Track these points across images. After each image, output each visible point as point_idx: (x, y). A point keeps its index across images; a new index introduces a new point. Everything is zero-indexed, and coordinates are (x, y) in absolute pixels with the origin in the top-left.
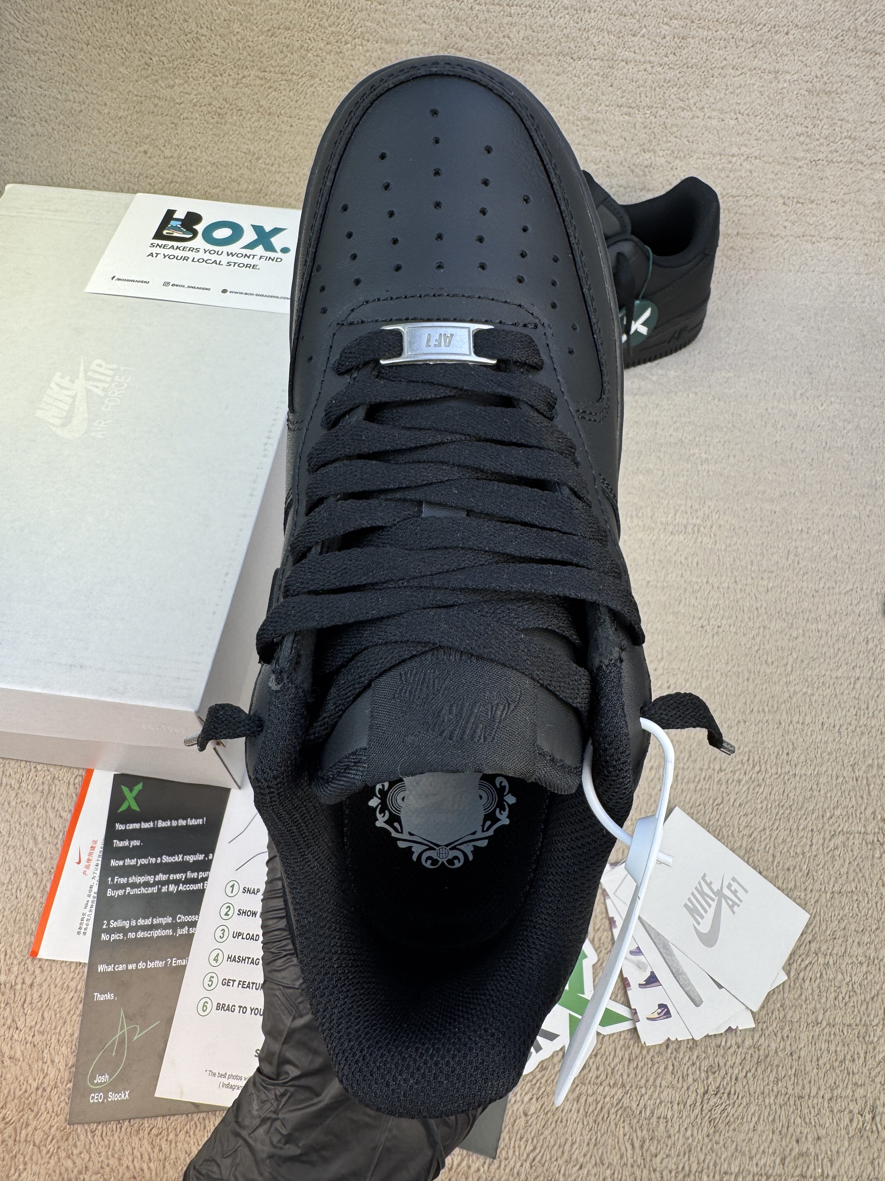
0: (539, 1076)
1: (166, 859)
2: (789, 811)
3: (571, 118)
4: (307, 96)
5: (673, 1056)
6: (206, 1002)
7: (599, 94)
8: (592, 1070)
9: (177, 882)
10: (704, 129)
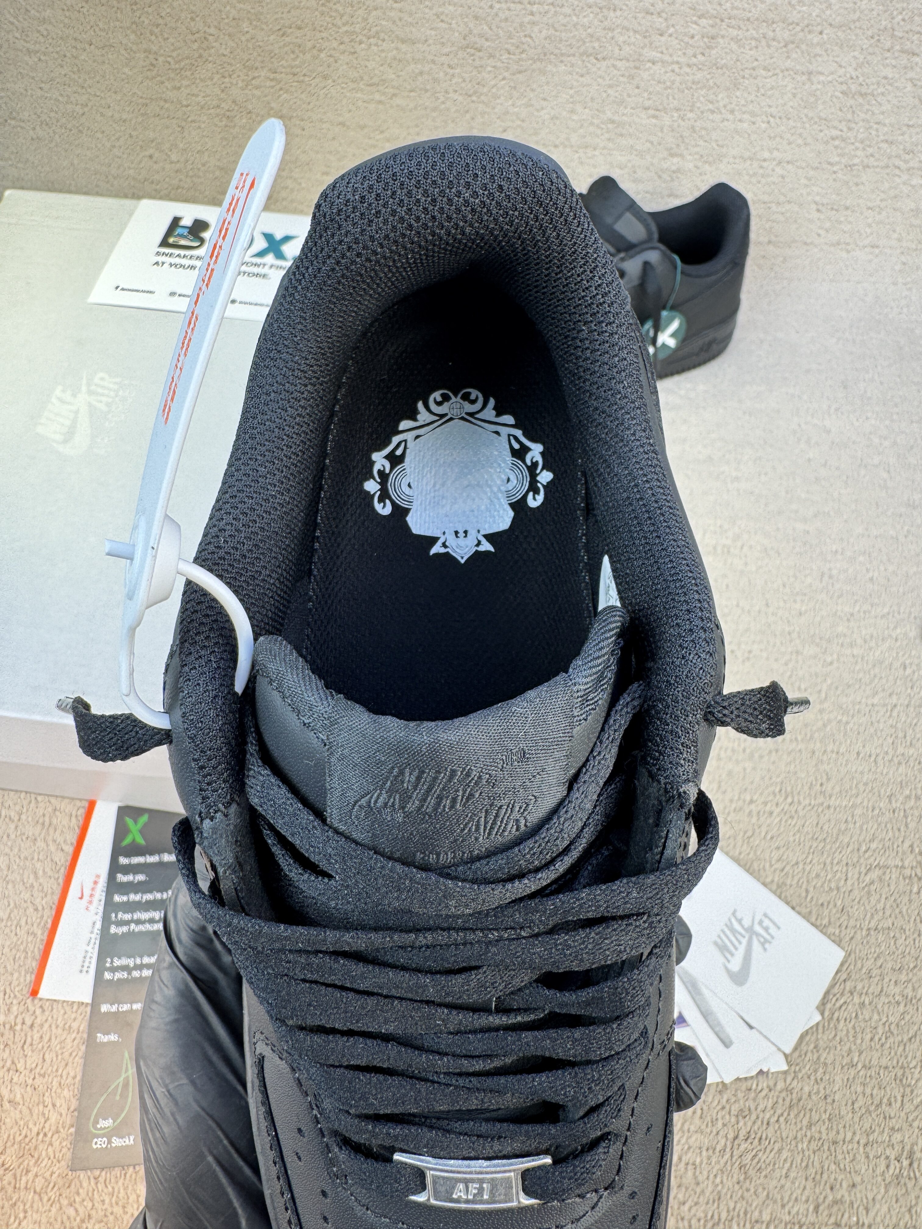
2: (822, 844)
4: (320, 98)
7: (625, 96)
10: (734, 134)
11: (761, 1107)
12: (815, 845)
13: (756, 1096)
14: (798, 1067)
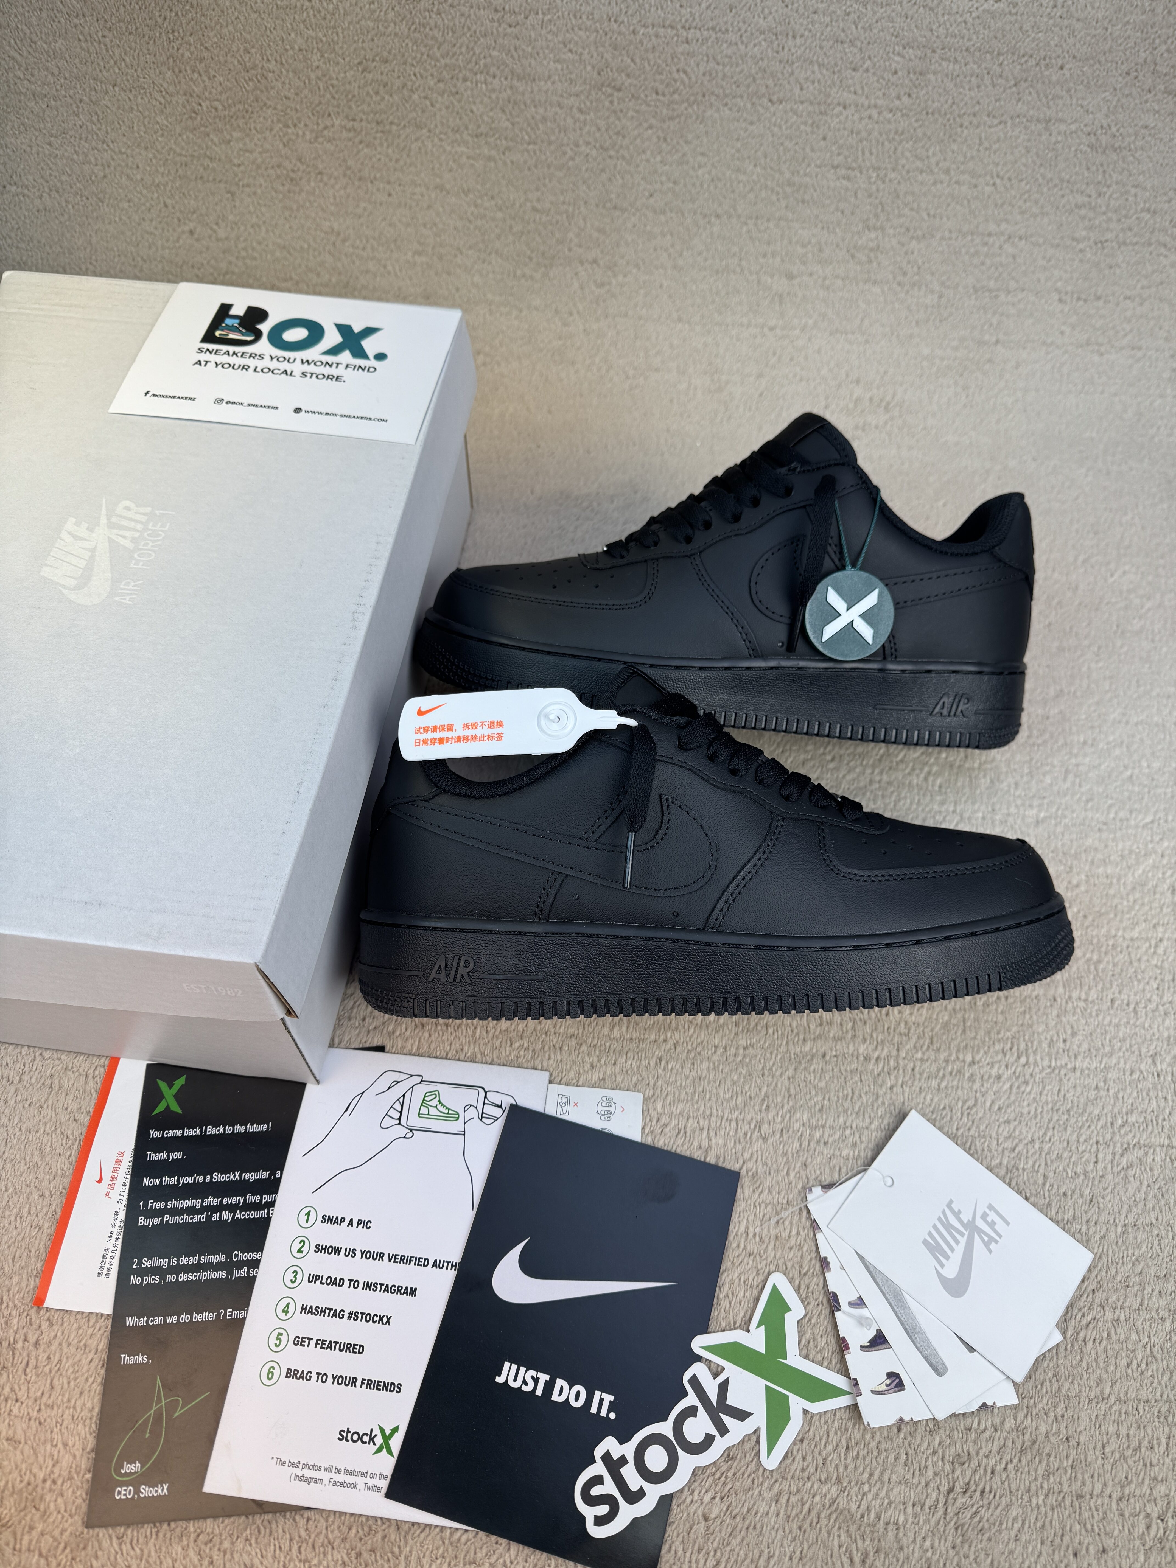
0: (724, 1468)
1: (218, 1177)
2: (1066, 1117)
3: (769, 183)
4: (412, 153)
5: (906, 1442)
6: (273, 1367)
7: (808, 150)
8: (797, 1460)
9: (232, 1208)
10: (949, 200)
11: (984, 1451)
12: (1055, 1118)
13: (977, 1438)
14: (1032, 1401)
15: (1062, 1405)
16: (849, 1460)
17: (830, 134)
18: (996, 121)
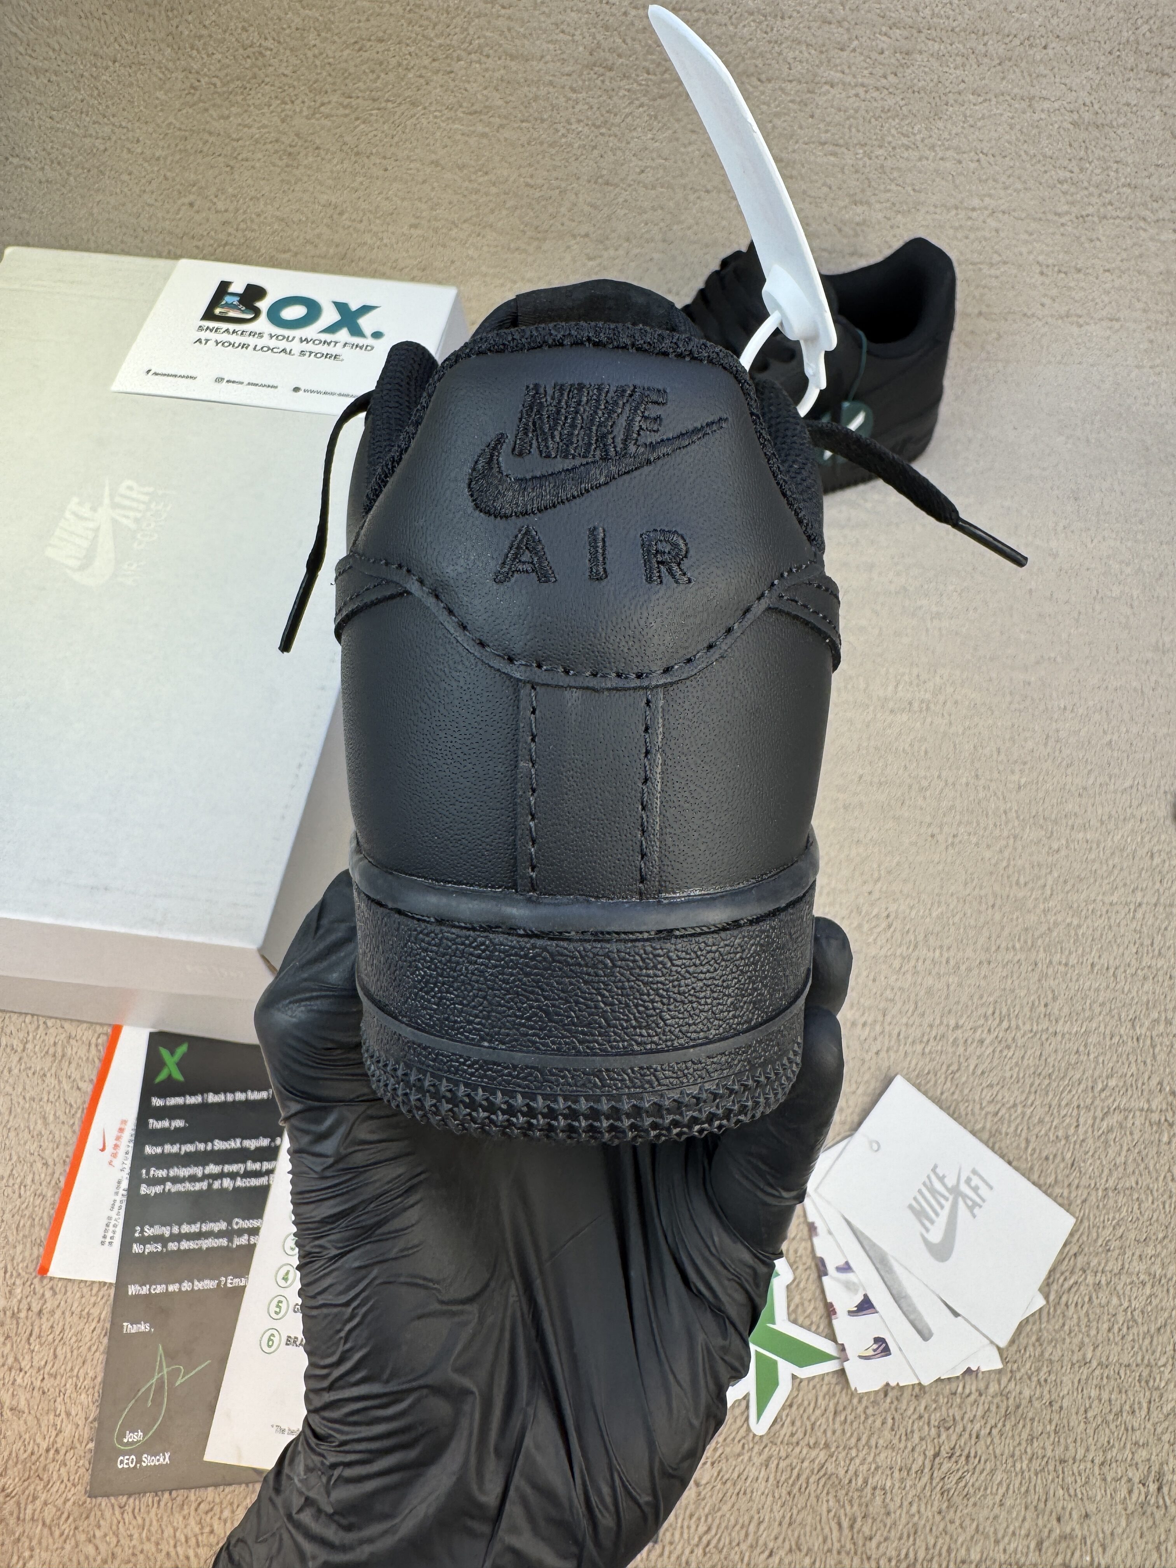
1: (219, 1145)
5: (893, 1407)
6: (273, 1335)
8: (786, 1425)
9: (233, 1176)
11: (969, 1416)
12: (1037, 1082)
13: (963, 1402)
14: (1016, 1366)
15: (1045, 1369)
16: (837, 1425)
17: (818, 111)
18: (981, 99)
